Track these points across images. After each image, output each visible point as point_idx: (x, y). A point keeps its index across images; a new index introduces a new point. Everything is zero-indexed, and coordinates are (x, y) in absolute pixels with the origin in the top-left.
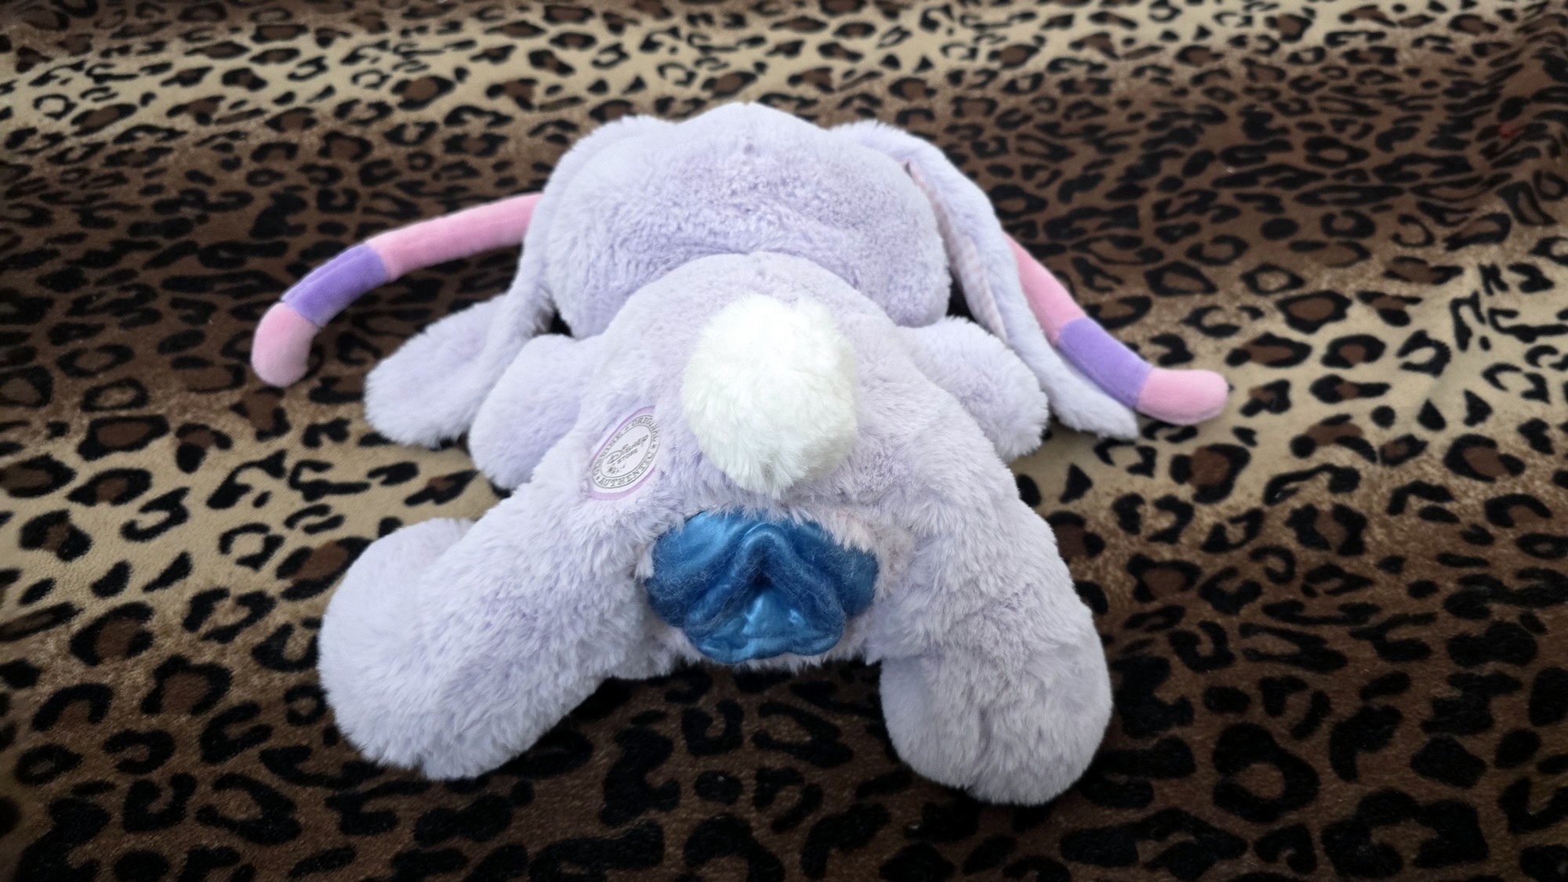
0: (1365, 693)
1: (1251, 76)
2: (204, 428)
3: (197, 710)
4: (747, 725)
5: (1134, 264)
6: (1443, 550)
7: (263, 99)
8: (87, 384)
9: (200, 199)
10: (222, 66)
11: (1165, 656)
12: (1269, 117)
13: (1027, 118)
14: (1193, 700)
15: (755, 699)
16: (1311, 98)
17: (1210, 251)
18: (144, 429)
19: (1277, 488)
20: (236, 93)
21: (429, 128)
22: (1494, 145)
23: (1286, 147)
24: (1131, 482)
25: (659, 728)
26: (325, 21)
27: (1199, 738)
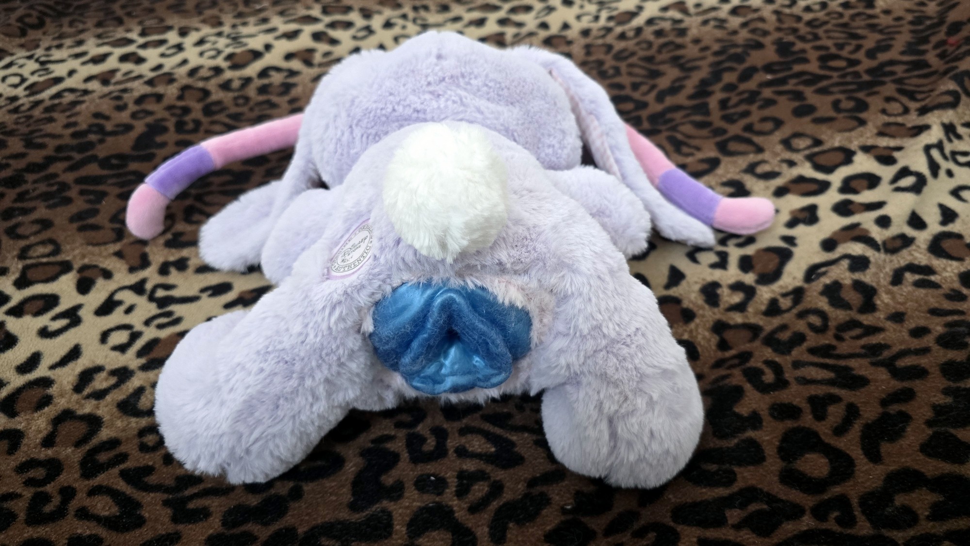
0: (884, 403)
1: (780, 20)
2: (95, 267)
3: (78, 444)
4: (450, 442)
5: (707, 138)
6: (932, 307)
7: (144, 69)
8: (23, 243)
9: (101, 130)
10: (119, 51)
11: (740, 384)
12: (793, 44)
13: (633, 54)
14: (761, 413)
15: (457, 425)
16: (820, 32)
17: (758, 127)
18: (57, 269)
19: (812, 273)
20: (127, 67)
21: (247, 81)
22: (945, 51)
23: (806, 61)
24: (712, 274)
25: (391, 446)
26: (184, 22)
27: (767, 438)
